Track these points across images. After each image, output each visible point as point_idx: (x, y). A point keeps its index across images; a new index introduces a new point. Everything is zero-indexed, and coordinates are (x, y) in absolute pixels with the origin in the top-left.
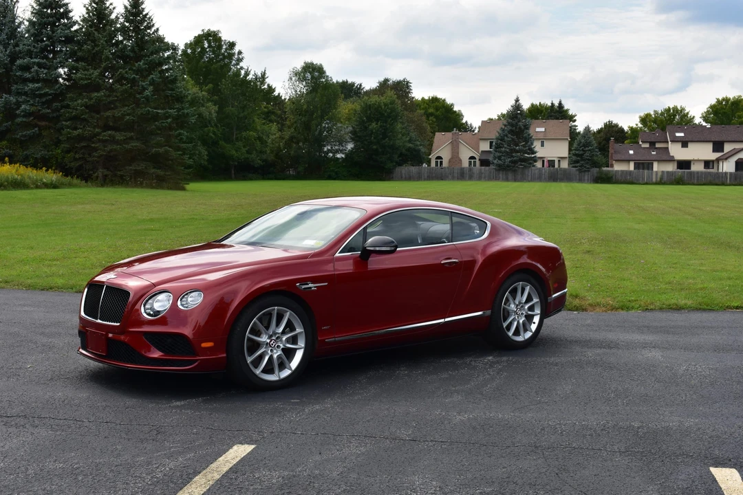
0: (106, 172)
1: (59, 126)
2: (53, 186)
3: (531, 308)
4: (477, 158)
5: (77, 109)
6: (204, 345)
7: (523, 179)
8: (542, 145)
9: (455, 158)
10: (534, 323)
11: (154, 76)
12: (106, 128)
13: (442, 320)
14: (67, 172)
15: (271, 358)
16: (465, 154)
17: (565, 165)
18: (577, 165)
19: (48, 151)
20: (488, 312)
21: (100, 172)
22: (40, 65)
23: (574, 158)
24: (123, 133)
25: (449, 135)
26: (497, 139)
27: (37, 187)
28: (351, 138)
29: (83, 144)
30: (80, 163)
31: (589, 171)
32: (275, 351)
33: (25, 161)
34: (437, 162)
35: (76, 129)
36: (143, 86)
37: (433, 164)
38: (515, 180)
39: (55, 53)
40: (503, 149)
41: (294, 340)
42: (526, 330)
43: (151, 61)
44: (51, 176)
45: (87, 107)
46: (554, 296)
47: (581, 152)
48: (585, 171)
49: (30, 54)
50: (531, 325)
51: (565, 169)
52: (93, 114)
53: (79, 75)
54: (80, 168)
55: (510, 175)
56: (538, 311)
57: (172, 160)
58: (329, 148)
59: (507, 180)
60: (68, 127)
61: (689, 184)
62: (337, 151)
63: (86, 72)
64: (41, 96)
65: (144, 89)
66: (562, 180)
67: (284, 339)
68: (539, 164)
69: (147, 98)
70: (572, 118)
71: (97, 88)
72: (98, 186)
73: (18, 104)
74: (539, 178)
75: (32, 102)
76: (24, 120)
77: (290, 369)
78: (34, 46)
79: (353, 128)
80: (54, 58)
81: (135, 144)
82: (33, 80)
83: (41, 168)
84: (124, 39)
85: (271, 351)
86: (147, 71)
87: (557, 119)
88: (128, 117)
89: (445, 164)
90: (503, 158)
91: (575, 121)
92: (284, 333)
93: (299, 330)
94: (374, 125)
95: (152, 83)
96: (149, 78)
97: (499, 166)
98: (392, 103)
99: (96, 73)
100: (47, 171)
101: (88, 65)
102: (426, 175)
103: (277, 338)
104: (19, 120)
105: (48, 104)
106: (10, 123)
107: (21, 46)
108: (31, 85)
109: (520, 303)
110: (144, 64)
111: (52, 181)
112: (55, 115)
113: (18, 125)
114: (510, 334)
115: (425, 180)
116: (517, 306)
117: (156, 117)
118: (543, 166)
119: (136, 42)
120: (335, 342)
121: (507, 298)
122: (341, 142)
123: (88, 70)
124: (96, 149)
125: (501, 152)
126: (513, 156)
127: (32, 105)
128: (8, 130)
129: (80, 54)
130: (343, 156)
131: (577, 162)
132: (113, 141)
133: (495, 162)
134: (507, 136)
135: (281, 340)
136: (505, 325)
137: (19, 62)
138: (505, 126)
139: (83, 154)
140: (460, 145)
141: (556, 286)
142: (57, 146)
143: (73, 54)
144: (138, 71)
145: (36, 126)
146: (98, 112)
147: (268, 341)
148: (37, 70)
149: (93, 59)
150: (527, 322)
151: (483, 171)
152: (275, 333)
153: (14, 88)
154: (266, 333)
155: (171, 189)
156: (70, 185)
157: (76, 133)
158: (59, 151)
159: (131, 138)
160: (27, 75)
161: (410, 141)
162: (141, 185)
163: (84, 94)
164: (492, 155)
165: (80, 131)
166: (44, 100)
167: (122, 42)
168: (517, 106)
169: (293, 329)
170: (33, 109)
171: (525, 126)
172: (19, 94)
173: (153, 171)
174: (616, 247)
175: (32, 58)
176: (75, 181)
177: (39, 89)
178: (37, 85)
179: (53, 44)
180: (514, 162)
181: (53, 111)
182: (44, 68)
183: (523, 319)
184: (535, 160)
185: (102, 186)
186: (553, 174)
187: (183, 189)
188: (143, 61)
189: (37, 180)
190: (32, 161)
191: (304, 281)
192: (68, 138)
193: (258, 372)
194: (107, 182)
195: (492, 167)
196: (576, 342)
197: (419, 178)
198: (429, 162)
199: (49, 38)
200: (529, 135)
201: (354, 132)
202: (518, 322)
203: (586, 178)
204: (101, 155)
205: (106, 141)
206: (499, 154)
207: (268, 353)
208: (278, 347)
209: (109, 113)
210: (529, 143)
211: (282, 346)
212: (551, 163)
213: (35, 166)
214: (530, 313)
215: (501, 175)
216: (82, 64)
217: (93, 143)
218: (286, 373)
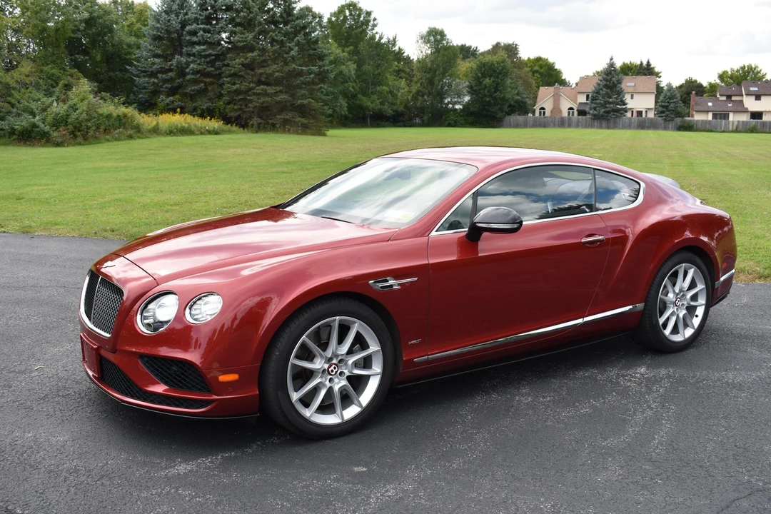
0: (260, 121)
1: (221, 82)
2: (216, 133)
3: (694, 298)
4: (576, 109)
5: (235, 68)
6: (223, 378)
7: (615, 127)
8: (632, 98)
9: (556, 109)
10: (697, 316)
11: (300, 38)
12: (260, 83)
13: (580, 321)
14: (227, 120)
15: (330, 390)
16: (565, 105)
17: (651, 115)
18: (663, 115)
19: (212, 103)
20: (640, 306)
21: (255, 121)
22: (205, 30)
23: (661, 109)
24: (274, 88)
25: (551, 89)
26: (593, 92)
27: (202, 133)
28: (468, 92)
29: (240, 97)
30: (237, 114)
31: (672, 120)
32: (336, 380)
33: (193, 112)
34: (540, 113)
35: (234, 84)
36: (290, 47)
37: (537, 114)
38: (608, 128)
39: (217, 19)
40: (598, 101)
41: (367, 362)
42: (686, 326)
43: (296, 25)
44: (215, 124)
45: (243, 65)
46: (722, 279)
47: (666, 104)
48: (669, 120)
49: (196, 20)
50: (692, 319)
51: (651, 119)
52: (249, 71)
53: (237, 38)
54: (238, 117)
55: (604, 123)
56: (702, 301)
57: (314, 110)
58: (449, 100)
59: (601, 127)
60: (228, 83)
61: (761, 132)
62: (456, 103)
63: (242, 36)
64: (206, 56)
65: (291, 49)
66: (649, 128)
67: (350, 362)
68: (629, 114)
69: (293, 58)
70: (657, 75)
71: (252, 49)
72: (253, 133)
73: (188, 64)
74: (629, 126)
75: (198, 61)
76: (193, 77)
77: (360, 405)
78: (200, 15)
79: (470, 83)
80: (217, 24)
81: (283, 97)
82: (199, 43)
83: (206, 117)
84: (275, 6)
85: (331, 380)
86: (293, 33)
87: (646, 75)
88: (277, 74)
89: (548, 114)
90: (598, 109)
91: (660, 77)
92: (350, 352)
93: (374, 347)
94: (487, 81)
95: (298, 44)
96: (296, 39)
97: (595, 115)
98: (503, 61)
99: (251, 36)
100: (210, 119)
101: (244, 30)
102: (531, 123)
103: (340, 361)
104: (188, 77)
105: (212, 63)
106: (181, 80)
107: (190, 14)
108: (198, 48)
109: (681, 291)
110: (291, 28)
111: (214, 128)
112: (217, 72)
113: (189, 81)
114: (667, 332)
115: (530, 127)
116: (678, 294)
117: (301, 74)
118: (632, 116)
119: (285, 10)
120: (428, 362)
121: (665, 287)
122: (459, 95)
123: (244, 34)
124: (251, 101)
125: (596, 103)
126: (606, 107)
127: (199, 64)
128: (180, 86)
129: (238, 20)
130: (461, 107)
131: (663, 112)
132: (265, 94)
133: (591, 112)
134: (602, 89)
135: (346, 364)
136: (661, 321)
137: (188, 28)
138: (601, 81)
139: (241, 105)
140: (561, 98)
141: (725, 265)
142: (220, 99)
143: (232, 20)
144: (286, 34)
145: (202, 82)
146: (253, 70)
147: (326, 366)
148: (202, 36)
149: (248, 24)
150: (688, 316)
151: (580, 120)
152: (335, 355)
153: (185, 50)
154: (322, 356)
155: (314, 135)
156: (230, 132)
157: (234, 87)
158: (222, 103)
159: (281, 91)
160: (195, 39)
161: (518, 94)
162: (289, 132)
163: (241, 54)
164: (588, 106)
165: (238, 85)
166: (208, 60)
167: (272, 9)
168: (612, 65)
169: (364, 346)
170: (200, 67)
171: (618, 81)
172: (189, 55)
173: (299, 119)
174: (727, 195)
175: (198, 24)
176: (234, 128)
177: (204, 50)
178: (202, 47)
179: (215, 12)
180: (608, 112)
181: (216, 69)
182: (209, 33)
183: (684, 312)
184: (626, 111)
185: (257, 132)
186: (642, 123)
187: (324, 135)
188: (289, 25)
189: (201, 128)
190: (199, 112)
191: (381, 276)
192: (228, 92)
193: (307, 413)
194: (261, 128)
195: (588, 116)
196: (746, 337)
197: (525, 125)
198: (534, 112)
199: (213, 7)
200: (621, 89)
201: (470, 87)
202: (678, 316)
203: (670, 127)
204: (256, 107)
205: (259, 94)
206: (594, 105)
207: (325, 385)
208: (341, 374)
209: (261, 71)
210: (621, 96)
211: (347, 373)
212: (640, 113)
213: (202, 116)
214: (692, 303)
215: (596, 124)
216: (238, 29)
217: (249, 96)
218: (351, 412)
